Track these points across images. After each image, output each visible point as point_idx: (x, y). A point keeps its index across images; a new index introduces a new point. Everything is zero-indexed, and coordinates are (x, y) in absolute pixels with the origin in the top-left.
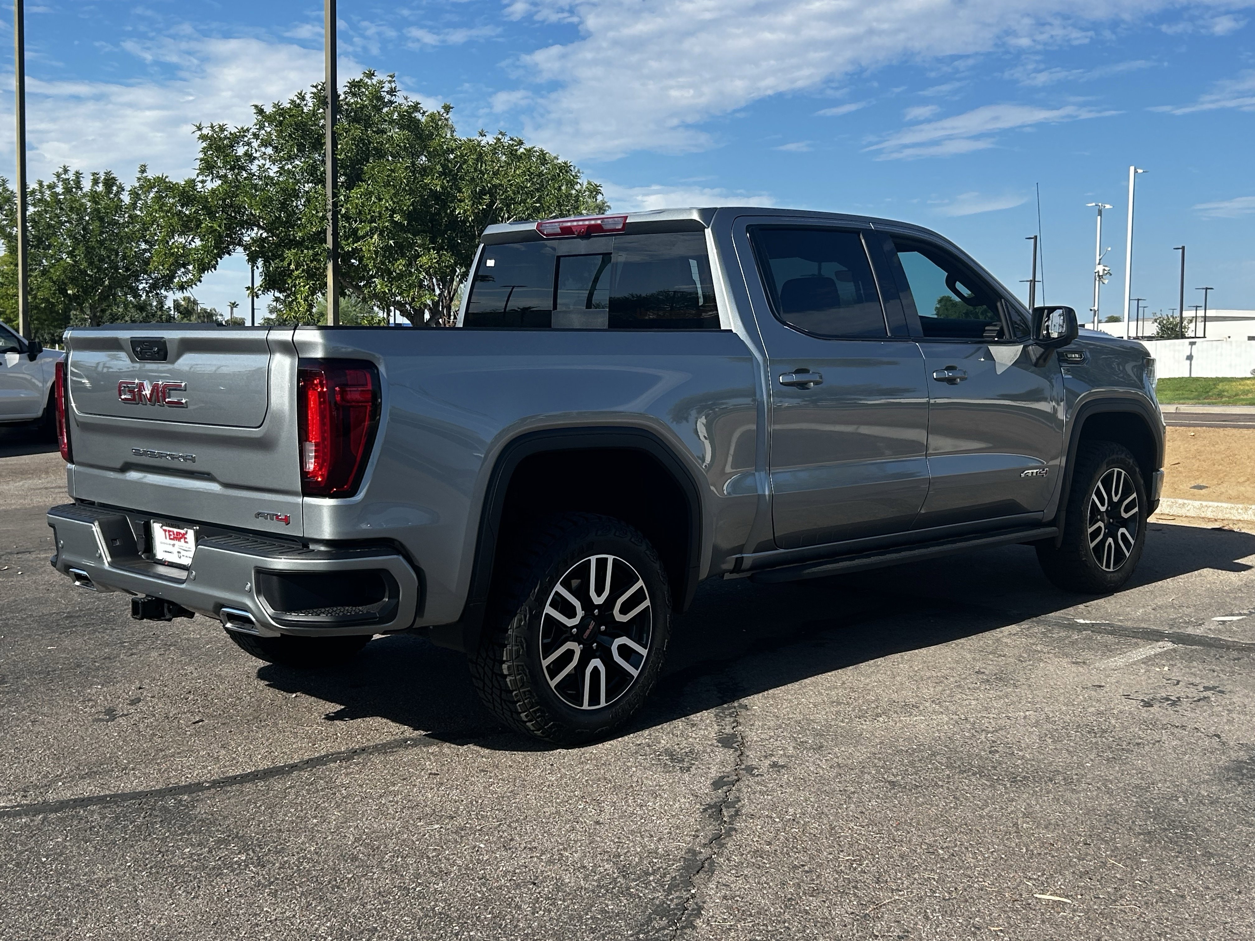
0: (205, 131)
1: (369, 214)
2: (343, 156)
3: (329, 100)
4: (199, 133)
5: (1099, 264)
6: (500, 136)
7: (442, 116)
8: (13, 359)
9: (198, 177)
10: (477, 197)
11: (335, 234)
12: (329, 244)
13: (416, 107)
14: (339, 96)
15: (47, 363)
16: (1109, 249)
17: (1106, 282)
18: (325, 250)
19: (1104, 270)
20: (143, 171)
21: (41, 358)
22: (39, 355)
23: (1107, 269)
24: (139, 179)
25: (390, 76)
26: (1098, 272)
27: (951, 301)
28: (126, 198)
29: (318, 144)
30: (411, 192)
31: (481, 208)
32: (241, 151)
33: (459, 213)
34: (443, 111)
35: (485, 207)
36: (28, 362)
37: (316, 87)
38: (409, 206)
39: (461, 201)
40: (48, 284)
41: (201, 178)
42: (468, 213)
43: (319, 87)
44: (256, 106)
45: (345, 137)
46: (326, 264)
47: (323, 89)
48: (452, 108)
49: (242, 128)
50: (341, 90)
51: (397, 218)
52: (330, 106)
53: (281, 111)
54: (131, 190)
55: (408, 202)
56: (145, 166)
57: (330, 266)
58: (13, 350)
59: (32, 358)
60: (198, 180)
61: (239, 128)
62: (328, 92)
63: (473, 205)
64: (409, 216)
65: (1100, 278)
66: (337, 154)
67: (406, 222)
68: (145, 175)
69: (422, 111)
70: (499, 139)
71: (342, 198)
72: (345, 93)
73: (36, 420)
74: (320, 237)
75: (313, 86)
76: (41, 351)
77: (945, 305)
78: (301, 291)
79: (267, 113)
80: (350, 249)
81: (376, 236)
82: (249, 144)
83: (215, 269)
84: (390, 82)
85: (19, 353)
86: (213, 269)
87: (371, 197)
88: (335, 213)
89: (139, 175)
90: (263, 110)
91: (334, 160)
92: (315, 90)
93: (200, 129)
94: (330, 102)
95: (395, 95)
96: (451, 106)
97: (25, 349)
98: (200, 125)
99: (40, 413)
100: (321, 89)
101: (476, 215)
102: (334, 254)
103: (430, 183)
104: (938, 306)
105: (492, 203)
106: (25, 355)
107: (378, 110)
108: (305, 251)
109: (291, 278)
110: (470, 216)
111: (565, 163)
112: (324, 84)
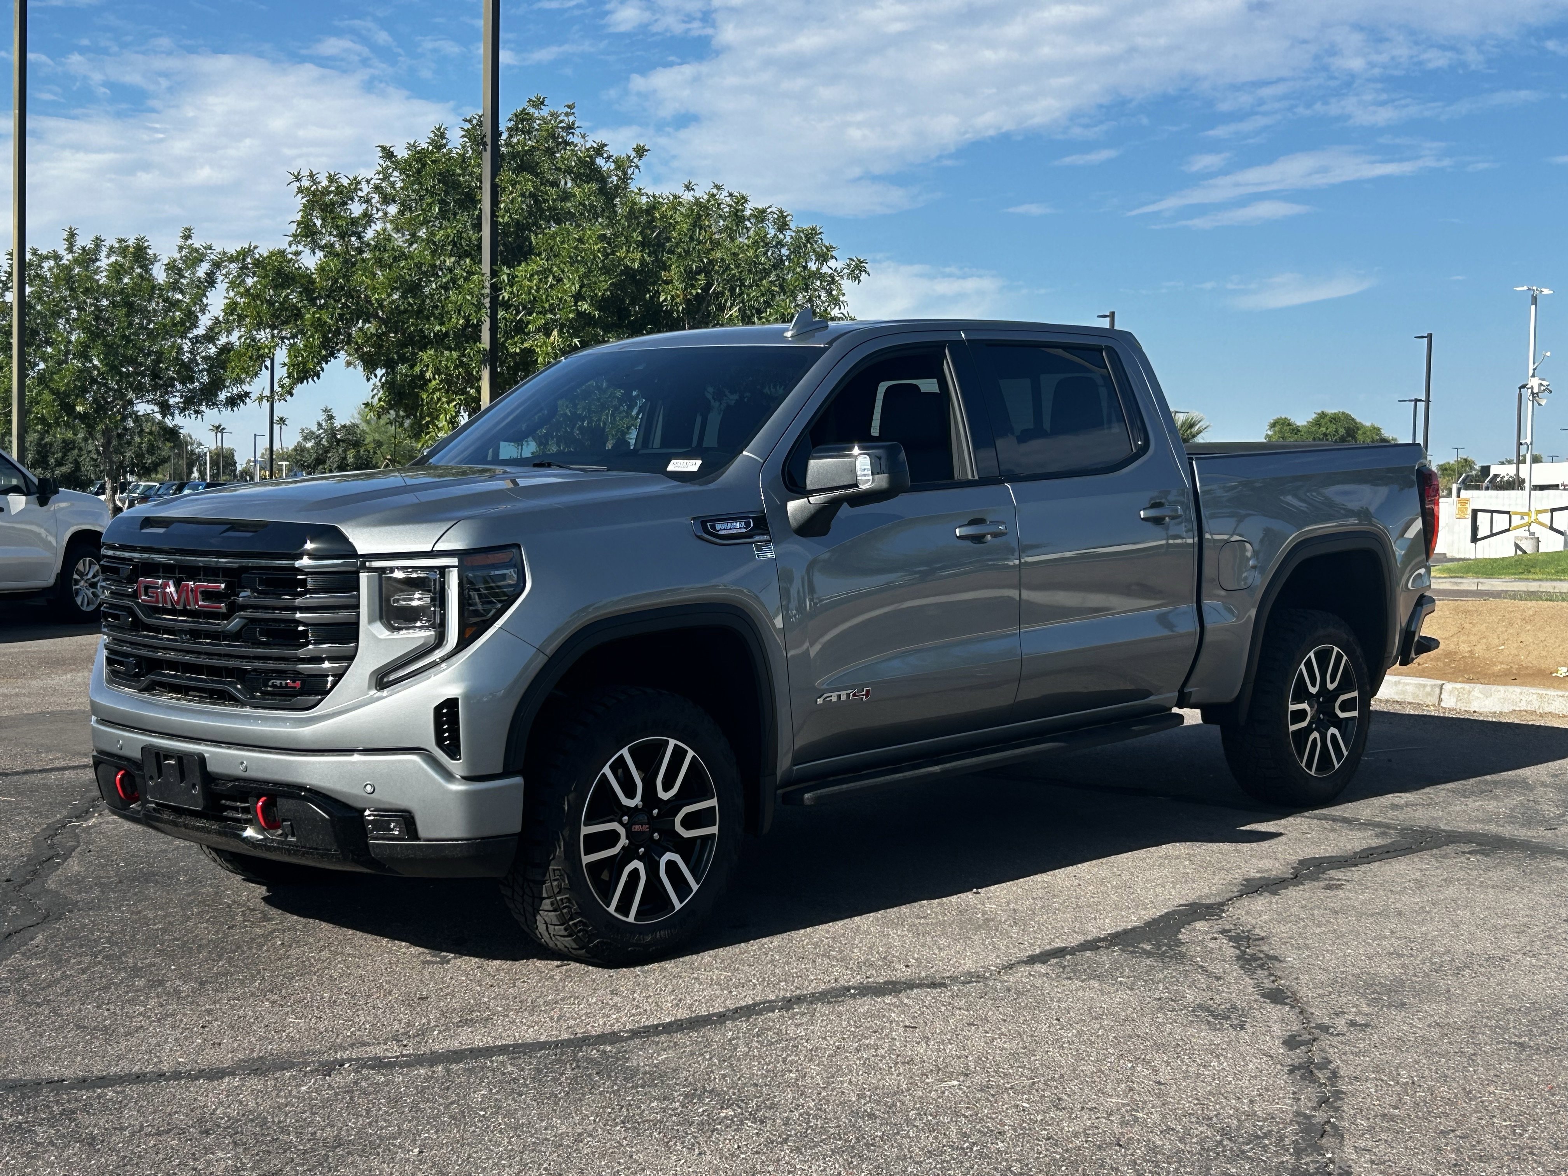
0: (306, 183)
1: (548, 301)
2: (506, 219)
3: (488, 140)
4: (298, 184)
5: (1533, 376)
6: (715, 191)
7: (631, 161)
8: (18, 502)
9: (290, 246)
10: (690, 276)
11: (494, 329)
12: (485, 342)
13: (599, 150)
14: (501, 135)
15: (63, 509)
16: (1548, 354)
17: (1543, 402)
18: (479, 351)
19: (1541, 385)
20: (187, 237)
21: (54, 503)
22: (53, 498)
23: (1545, 383)
24: (181, 248)
25: (569, 107)
26: (1532, 388)
27: (1289, 424)
28: (159, 274)
29: (470, 200)
30: (606, 270)
31: (694, 292)
32: (356, 209)
33: (665, 300)
34: (633, 154)
35: (699, 291)
36: (38, 507)
37: (470, 121)
38: (606, 290)
39: (667, 282)
40: (47, 396)
41: (294, 248)
42: (678, 300)
43: (475, 122)
44: (383, 148)
45: (511, 193)
46: (480, 370)
47: (480, 124)
48: (647, 151)
49: (355, 179)
50: (504, 124)
51: (585, 306)
52: (489, 148)
53: (420, 157)
54: (169, 264)
55: (604, 285)
56: (190, 230)
57: (486, 374)
58: (16, 490)
59: (43, 501)
60: (289, 250)
61: (351, 178)
62: (487, 128)
63: (686, 289)
64: (602, 304)
65: (1534, 397)
66: (497, 217)
67: (597, 313)
68: (189, 242)
69: (605, 155)
70: (714, 195)
71: (505, 278)
72: (510, 129)
73: (43, 592)
74: (471, 333)
75: (465, 120)
76: (57, 492)
77: (1280, 432)
78: (445, 409)
79: (399, 157)
80: (518, 350)
81: (555, 333)
82: (368, 201)
83: (319, 378)
84: (567, 114)
85: (25, 495)
86: (315, 378)
87: (546, 278)
88: (494, 300)
89: (180, 242)
90: (392, 153)
91: (494, 224)
92: (467, 126)
93: (298, 178)
94: (489, 143)
95: (573, 134)
96: (646, 148)
97: (33, 489)
98: (299, 173)
99: (51, 581)
100: (477, 125)
101: (688, 302)
102: (494, 356)
103: (625, 257)
104: (1270, 433)
105: (709, 285)
106: (33, 498)
107: (550, 152)
108: (447, 353)
109: (427, 391)
110: (681, 304)
111: (813, 229)
112: (480, 117)
